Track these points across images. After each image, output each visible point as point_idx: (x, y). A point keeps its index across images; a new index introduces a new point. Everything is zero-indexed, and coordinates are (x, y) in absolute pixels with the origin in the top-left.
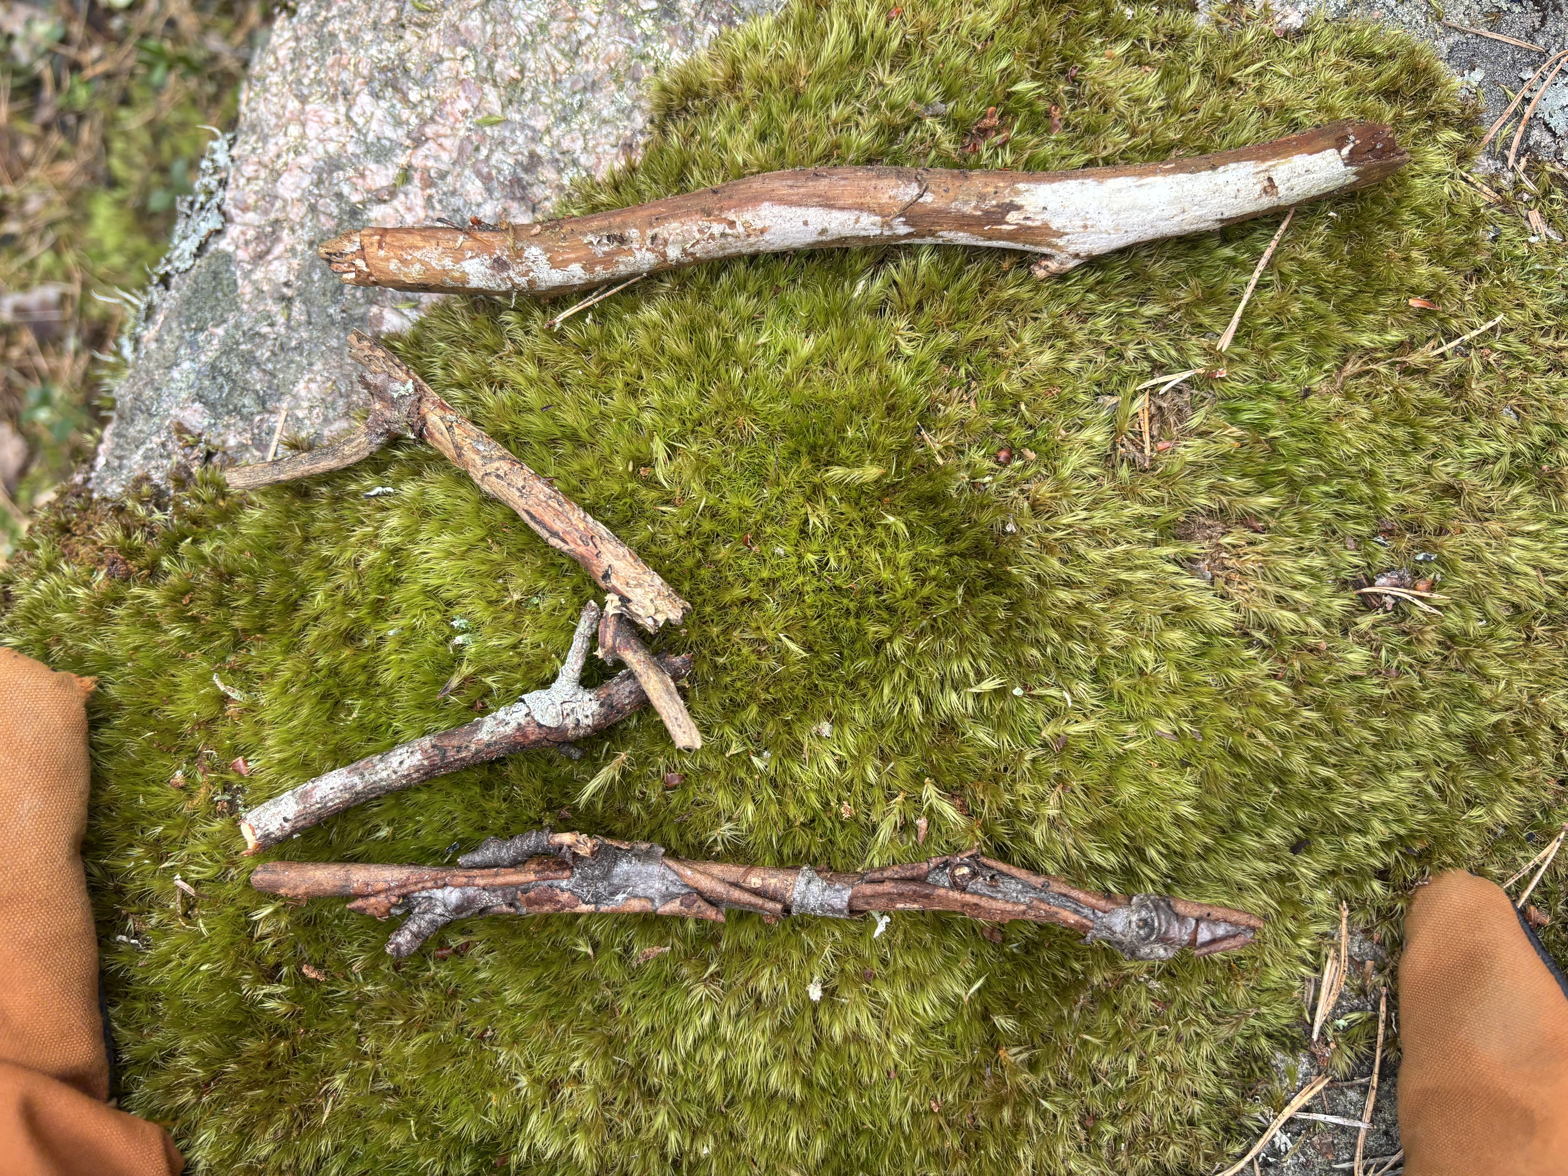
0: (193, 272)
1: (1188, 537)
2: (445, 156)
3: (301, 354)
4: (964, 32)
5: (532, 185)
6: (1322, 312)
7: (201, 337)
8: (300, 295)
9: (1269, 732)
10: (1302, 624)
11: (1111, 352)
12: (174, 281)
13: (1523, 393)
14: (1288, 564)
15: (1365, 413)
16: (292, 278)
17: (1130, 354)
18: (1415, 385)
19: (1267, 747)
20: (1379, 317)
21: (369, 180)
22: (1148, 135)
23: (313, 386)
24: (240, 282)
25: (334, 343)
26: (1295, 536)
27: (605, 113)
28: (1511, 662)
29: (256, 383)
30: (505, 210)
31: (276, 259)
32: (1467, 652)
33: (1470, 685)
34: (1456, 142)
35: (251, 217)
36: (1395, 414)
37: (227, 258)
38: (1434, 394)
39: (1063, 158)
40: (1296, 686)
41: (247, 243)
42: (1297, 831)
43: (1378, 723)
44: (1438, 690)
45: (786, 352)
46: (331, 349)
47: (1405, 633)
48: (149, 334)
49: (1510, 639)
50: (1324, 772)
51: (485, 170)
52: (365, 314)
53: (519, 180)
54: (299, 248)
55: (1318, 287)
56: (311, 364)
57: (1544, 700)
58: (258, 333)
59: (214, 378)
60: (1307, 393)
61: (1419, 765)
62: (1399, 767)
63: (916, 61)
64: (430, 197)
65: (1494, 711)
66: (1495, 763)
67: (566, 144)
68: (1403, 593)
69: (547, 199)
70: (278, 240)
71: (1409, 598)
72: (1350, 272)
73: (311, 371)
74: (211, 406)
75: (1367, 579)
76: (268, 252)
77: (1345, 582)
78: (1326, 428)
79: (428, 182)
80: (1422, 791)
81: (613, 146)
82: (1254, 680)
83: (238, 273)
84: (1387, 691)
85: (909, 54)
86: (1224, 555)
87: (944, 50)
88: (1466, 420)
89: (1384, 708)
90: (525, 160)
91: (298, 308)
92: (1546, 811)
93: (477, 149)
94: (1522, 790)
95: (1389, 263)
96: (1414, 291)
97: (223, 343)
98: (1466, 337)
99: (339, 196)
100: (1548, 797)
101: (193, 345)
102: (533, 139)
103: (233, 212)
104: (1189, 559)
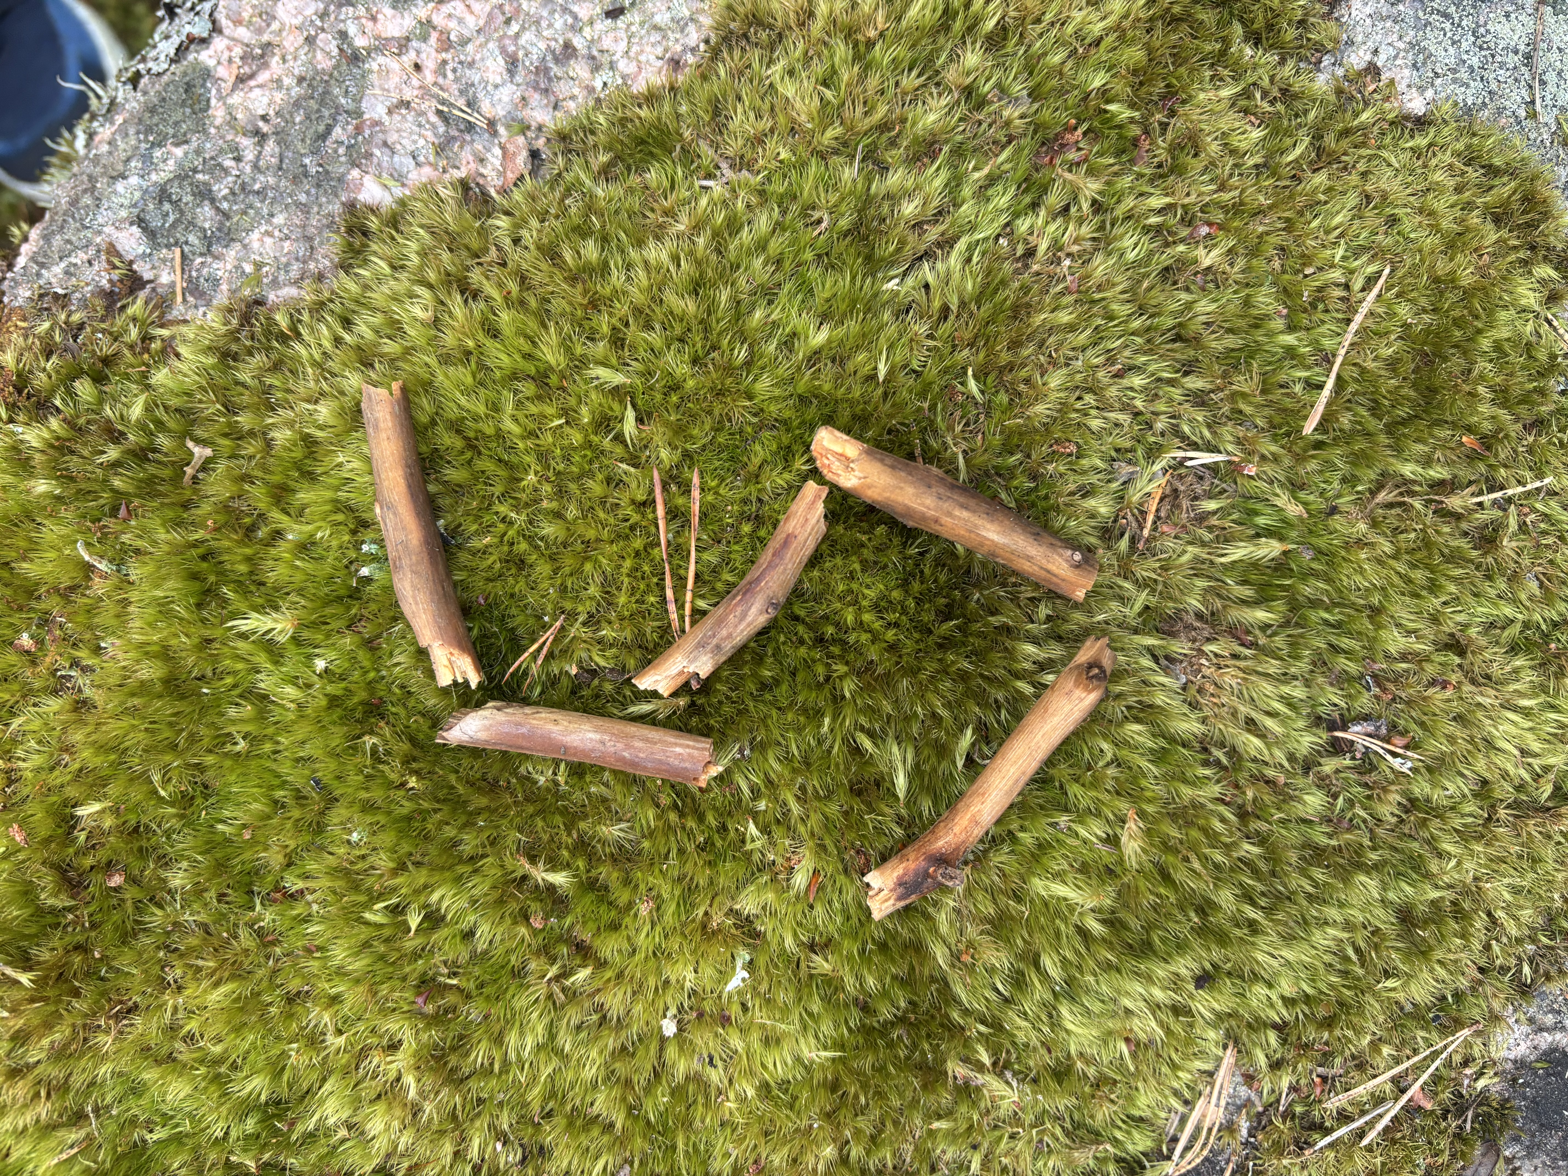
0: (165, 78)
1: (1173, 635)
2: (471, 21)
3: (263, 201)
4: (1070, 29)
5: (559, 79)
6: (1371, 429)
7: (158, 153)
8: (276, 133)
9: (1204, 859)
10: (1266, 752)
11: (1140, 418)
12: (144, 81)
13: (1551, 562)
14: (1268, 688)
15: (1388, 548)
16: (272, 113)
17: (1159, 426)
18: (1446, 529)
19: (1199, 875)
20: (1426, 449)
21: (379, 26)
22: (1236, 193)
23: (268, 241)
24: (213, 102)
25: (303, 198)
26: (1282, 659)
27: (658, 19)
28: (1466, 841)
29: (205, 220)
30: (523, 99)
31: (260, 86)
32: (1425, 819)
33: (1420, 856)
34: (1552, 280)
35: (243, 33)
36: (1419, 555)
37: (206, 74)
38: (1463, 543)
39: (1141, 195)
40: (1243, 815)
41: (230, 61)
42: (1208, 966)
43: (1319, 874)
44: (1386, 853)
45: (795, 334)
46: (298, 204)
47: (1366, 785)
48: (105, 132)
49: (1471, 815)
50: (1251, 913)
51: (511, 49)
52: (344, 175)
53: (547, 70)
54: (287, 81)
55: (1375, 401)
56: (272, 215)
57: (1488, 885)
58: (219, 165)
59: (161, 202)
60: (1334, 510)
61: (1348, 926)
62: (1326, 923)
63: (1009, 49)
64: (444, 62)
65: (1437, 887)
66: (1423, 939)
67: (607, 43)
68: (1376, 745)
69: (573, 98)
70: (266, 65)
71: (1381, 751)
72: (1412, 393)
73: (268, 222)
74: (150, 233)
75: (1342, 720)
76: (252, 76)
77: (1319, 718)
78: (1343, 553)
79: (446, 44)
80: (1342, 950)
81: (658, 58)
82: (1202, 800)
83: (214, 92)
84: (1334, 842)
85: (1005, 39)
86: (1203, 661)
87: (1043, 45)
88: (1489, 578)
89: (1327, 859)
90: (557, 47)
91: (271, 146)
92: (1458, 996)
93: (508, 22)
94: (1440, 971)
95: (1455, 393)
96: (1469, 429)
97: (180, 166)
98: (1510, 492)
99: (343, 35)
100: (1463, 983)
101: (147, 158)
102: (572, 27)
103: (224, 22)
104: (1167, 657)
